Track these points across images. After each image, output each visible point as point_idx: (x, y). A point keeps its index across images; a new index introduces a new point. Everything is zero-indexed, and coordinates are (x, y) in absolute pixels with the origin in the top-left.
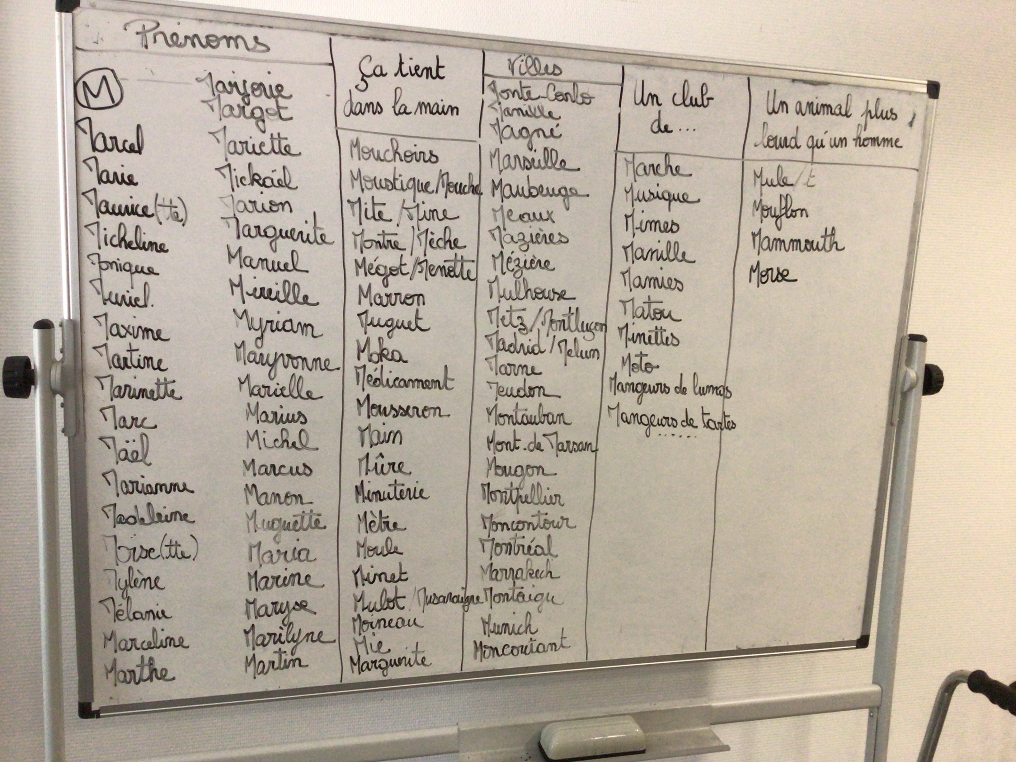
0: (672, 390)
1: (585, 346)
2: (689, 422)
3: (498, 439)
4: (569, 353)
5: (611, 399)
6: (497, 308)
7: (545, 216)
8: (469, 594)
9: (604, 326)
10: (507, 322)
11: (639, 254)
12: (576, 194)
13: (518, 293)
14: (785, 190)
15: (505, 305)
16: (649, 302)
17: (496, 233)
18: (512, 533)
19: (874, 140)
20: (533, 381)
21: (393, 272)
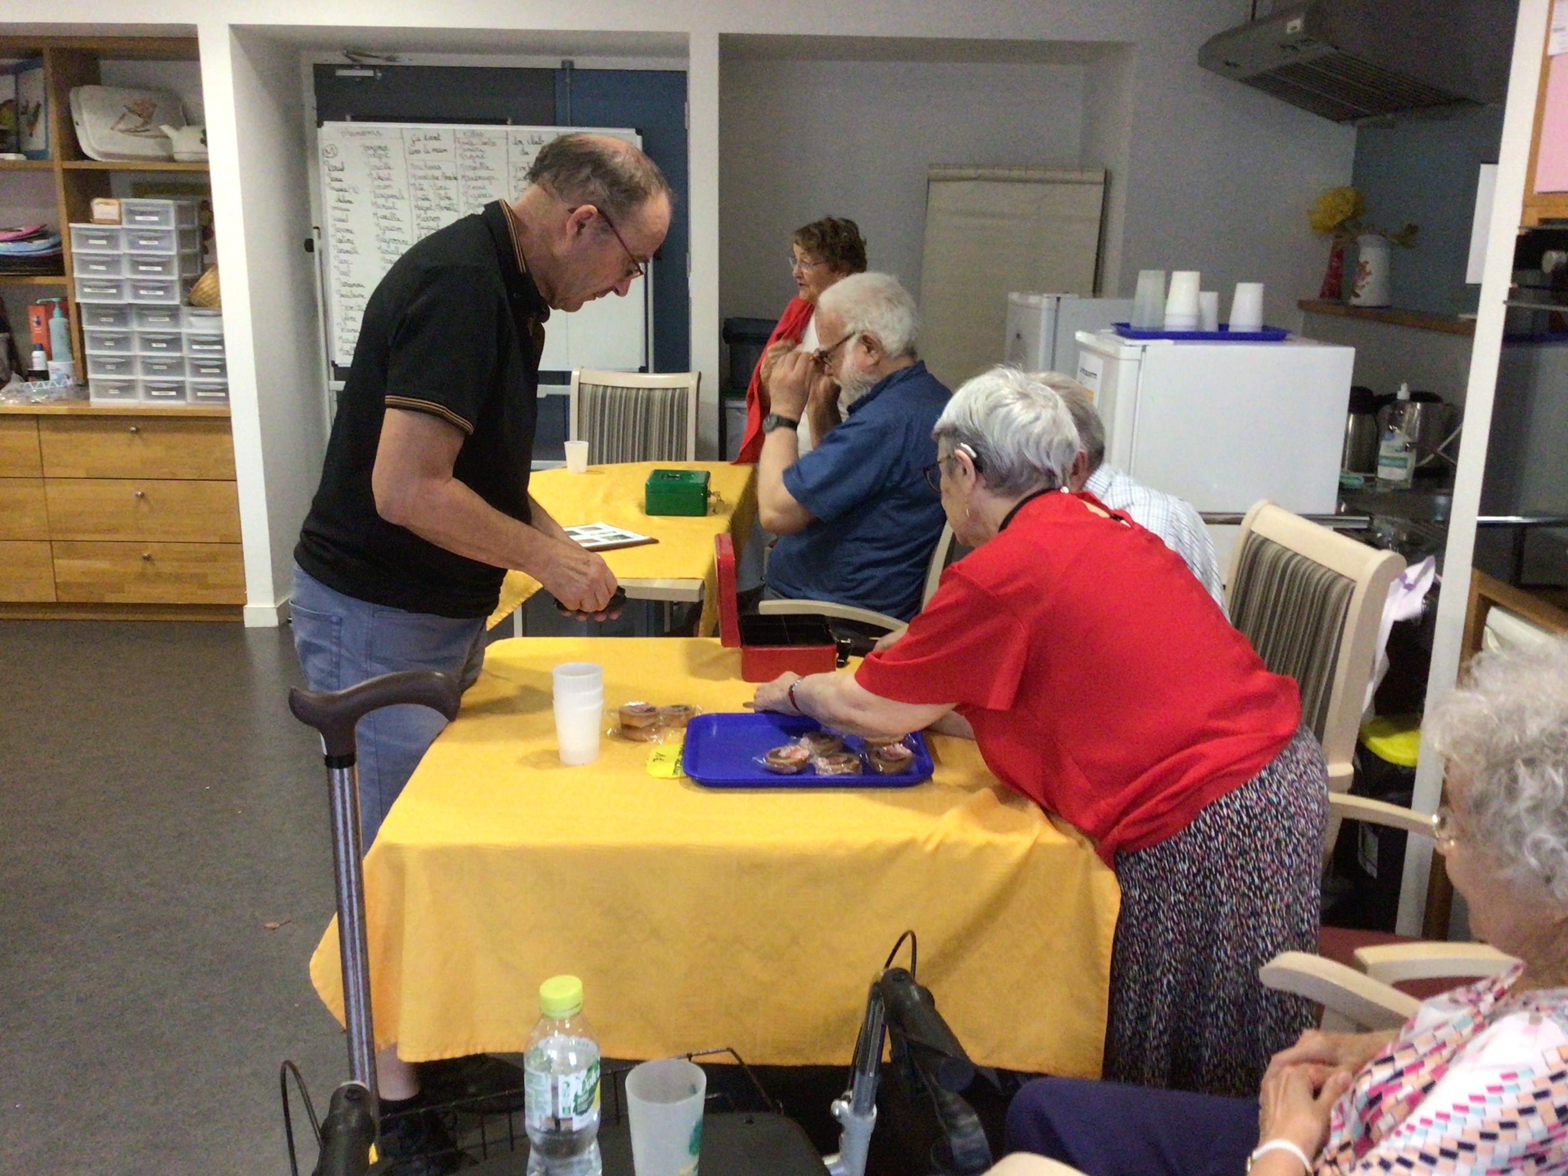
12: (494, 179)
17: (465, 194)
21: (428, 209)
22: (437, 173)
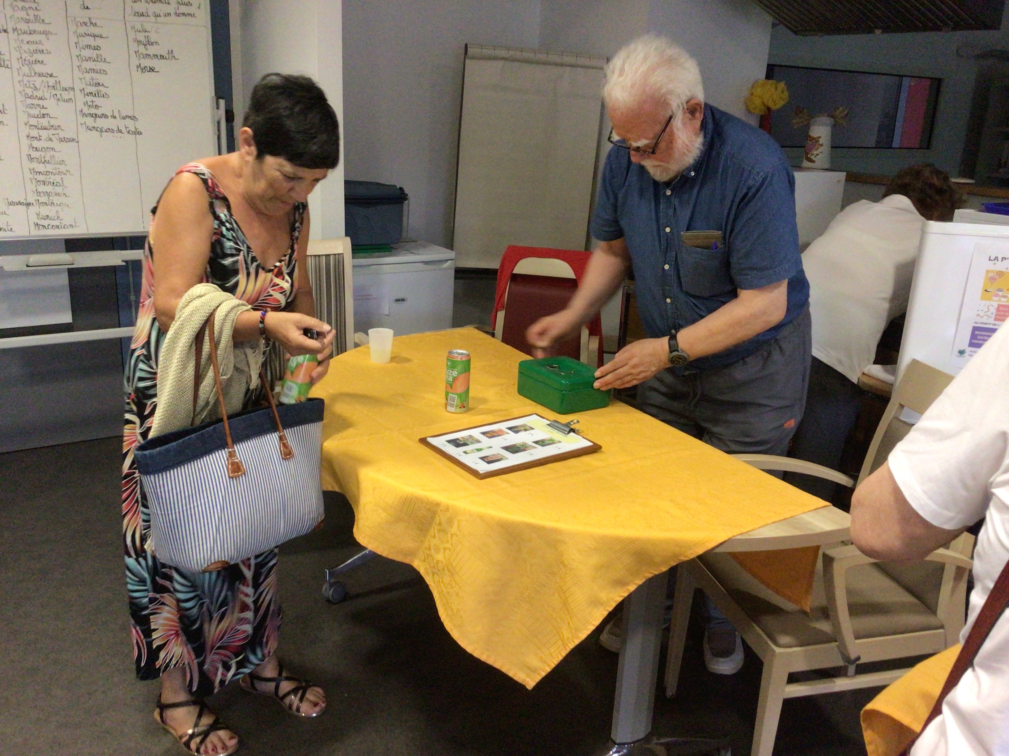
0: (109, 117)
1: (66, 97)
2: (120, 131)
3: (31, 135)
4: (58, 100)
5: (81, 120)
6: (23, 80)
7: (38, 42)
8: (28, 202)
9: (73, 89)
10: (28, 86)
11: (84, 59)
12: (51, 34)
13: (31, 74)
14: (146, 34)
15: (26, 79)
16: (92, 79)
17: (18, 49)
18: (45, 176)
19: (183, 14)
20: (43, 111)
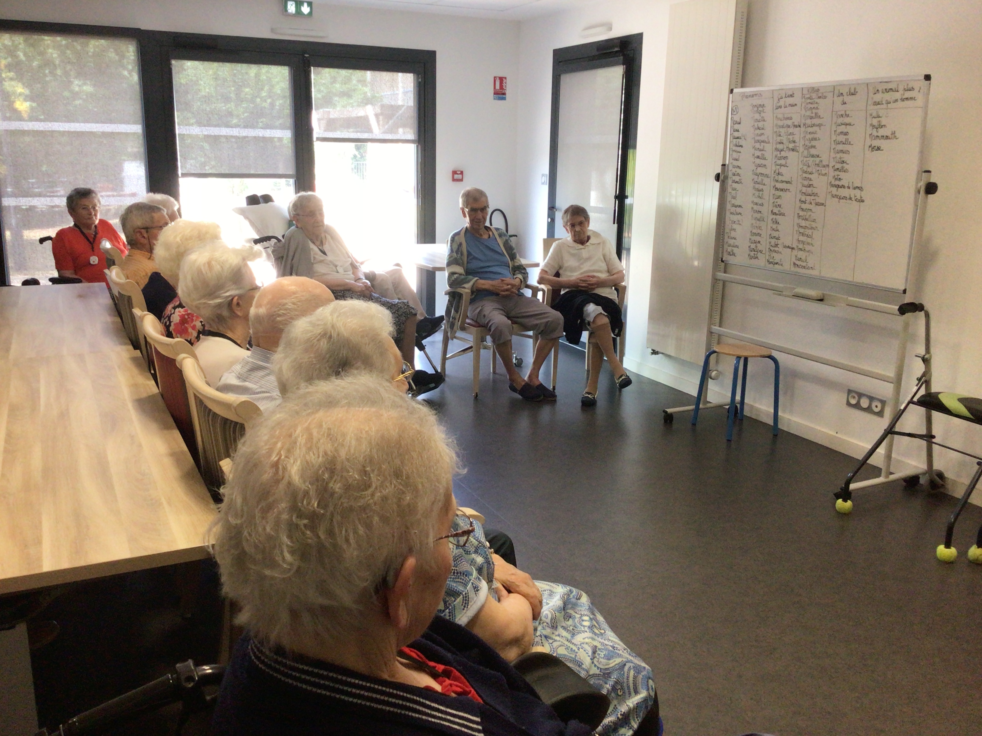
0: (846, 187)
1: (823, 172)
2: (850, 199)
3: (802, 200)
4: (819, 174)
5: (830, 189)
6: (803, 160)
7: (815, 132)
8: (793, 247)
9: (828, 166)
10: (805, 164)
11: (838, 142)
12: (823, 125)
13: (808, 155)
14: (879, 119)
16: (840, 158)
17: (804, 138)
18: (804, 230)
19: (907, 99)
20: (811, 183)
21: (782, 150)
22: (789, 122)
